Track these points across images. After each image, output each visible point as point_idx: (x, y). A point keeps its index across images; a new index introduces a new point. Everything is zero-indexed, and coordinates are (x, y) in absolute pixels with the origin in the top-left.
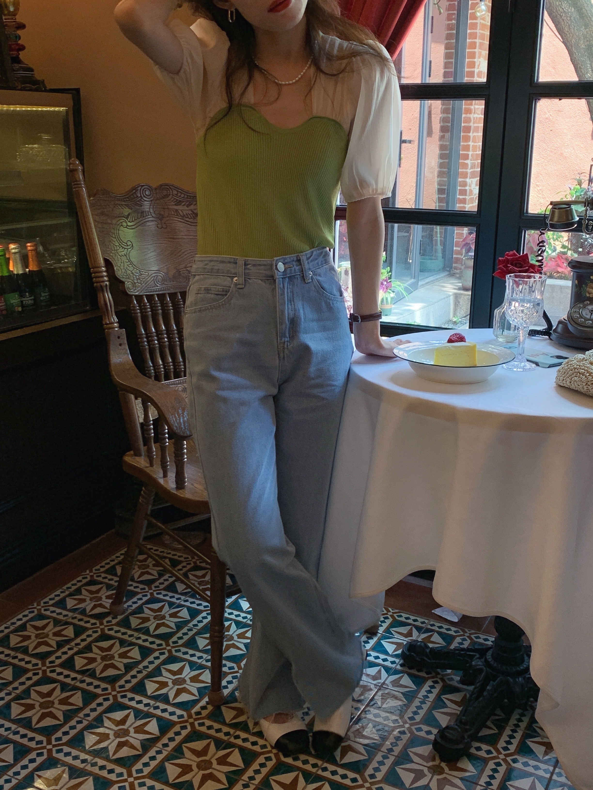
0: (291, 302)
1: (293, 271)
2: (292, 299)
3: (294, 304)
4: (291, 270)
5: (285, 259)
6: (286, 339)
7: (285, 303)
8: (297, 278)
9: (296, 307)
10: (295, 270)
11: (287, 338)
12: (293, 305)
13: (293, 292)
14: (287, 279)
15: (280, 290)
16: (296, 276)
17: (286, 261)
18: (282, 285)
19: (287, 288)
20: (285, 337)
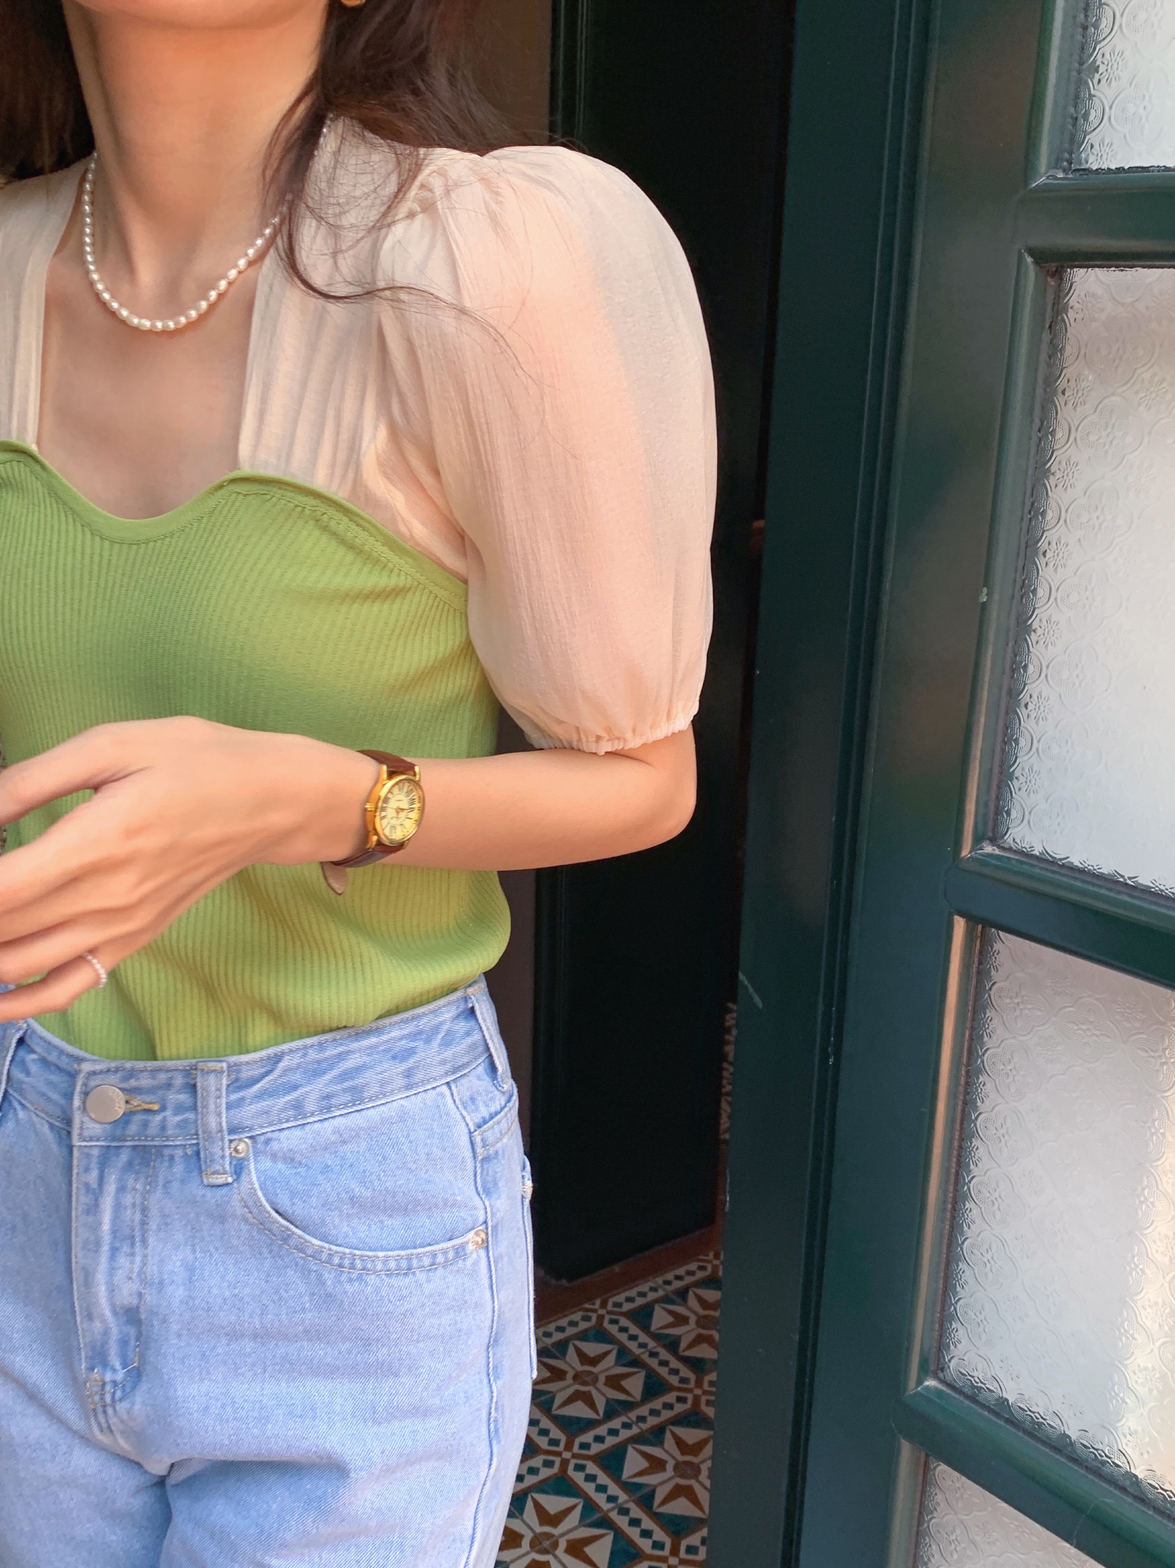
0: (133, 1245)
1: (153, 1130)
2: (137, 1234)
3: (145, 1256)
4: (145, 1125)
5: (131, 1074)
6: (108, 1377)
7: (98, 1244)
8: (172, 1158)
9: (152, 1269)
10: (163, 1127)
11: (114, 1370)
12: (138, 1259)
13: (144, 1210)
14: (124, 1156)
15: (83, 1191)
16: (166, 1152)
17: (133, 1083)
18: (95, 1173)
19: (121, 1189)
20: (105, 1364)
